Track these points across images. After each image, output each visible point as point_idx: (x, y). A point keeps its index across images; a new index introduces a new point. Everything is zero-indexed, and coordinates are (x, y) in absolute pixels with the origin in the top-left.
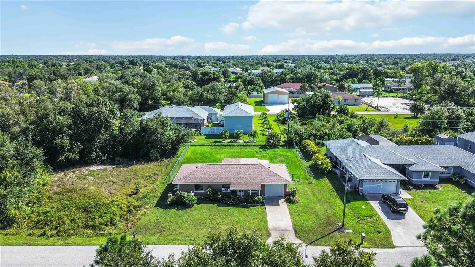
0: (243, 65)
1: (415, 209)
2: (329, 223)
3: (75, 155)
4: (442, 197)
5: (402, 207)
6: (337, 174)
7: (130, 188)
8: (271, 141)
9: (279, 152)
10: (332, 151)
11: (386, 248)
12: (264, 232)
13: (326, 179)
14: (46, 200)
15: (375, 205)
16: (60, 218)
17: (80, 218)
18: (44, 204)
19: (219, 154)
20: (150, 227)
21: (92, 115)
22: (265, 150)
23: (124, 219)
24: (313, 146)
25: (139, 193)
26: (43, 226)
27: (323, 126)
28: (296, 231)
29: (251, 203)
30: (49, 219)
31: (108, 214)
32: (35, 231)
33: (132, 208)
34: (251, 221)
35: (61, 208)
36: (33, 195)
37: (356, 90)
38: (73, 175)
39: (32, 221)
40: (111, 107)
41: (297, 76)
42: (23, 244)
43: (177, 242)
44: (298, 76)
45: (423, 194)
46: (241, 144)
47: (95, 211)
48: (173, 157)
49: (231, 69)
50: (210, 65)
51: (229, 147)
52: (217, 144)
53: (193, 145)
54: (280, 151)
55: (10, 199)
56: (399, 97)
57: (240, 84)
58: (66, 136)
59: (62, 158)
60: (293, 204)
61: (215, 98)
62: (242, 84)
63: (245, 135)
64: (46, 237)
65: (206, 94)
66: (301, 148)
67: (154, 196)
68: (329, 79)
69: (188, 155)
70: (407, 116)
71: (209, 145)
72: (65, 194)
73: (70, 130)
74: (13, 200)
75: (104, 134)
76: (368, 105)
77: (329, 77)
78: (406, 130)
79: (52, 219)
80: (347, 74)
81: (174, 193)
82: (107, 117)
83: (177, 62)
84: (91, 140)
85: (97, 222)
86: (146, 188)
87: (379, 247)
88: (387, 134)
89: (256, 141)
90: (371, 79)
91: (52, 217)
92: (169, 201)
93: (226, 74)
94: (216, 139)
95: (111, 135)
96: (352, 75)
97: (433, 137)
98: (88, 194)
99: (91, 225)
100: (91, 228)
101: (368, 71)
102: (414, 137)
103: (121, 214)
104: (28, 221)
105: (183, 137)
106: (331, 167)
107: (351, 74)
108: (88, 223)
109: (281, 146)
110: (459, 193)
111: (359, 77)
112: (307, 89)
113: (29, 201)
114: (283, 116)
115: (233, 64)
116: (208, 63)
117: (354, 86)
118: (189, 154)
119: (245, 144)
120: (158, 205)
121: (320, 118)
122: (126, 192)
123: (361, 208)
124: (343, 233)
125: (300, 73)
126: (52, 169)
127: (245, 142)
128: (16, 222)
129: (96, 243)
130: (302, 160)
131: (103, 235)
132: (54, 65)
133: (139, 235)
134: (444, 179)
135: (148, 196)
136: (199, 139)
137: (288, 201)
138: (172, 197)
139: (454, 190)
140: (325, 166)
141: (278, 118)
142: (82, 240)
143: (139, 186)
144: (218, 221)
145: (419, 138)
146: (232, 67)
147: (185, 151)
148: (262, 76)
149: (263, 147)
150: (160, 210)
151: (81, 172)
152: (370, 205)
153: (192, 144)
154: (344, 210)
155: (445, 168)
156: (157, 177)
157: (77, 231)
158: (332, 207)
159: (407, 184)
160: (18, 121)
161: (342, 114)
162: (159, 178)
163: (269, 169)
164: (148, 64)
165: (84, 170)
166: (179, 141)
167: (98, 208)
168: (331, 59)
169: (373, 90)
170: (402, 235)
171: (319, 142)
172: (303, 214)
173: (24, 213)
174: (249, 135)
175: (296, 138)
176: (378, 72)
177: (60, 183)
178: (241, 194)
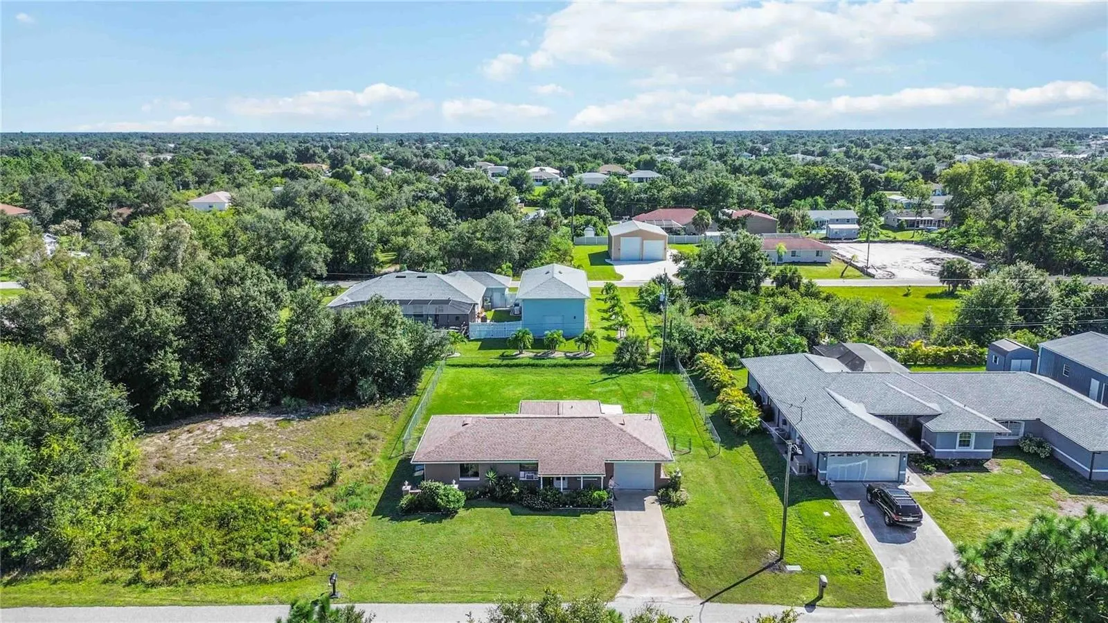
0: (561, 161)
1: (938, 518)
2: (752, 551)
3: (192, 395)
4: (996, 490)
5: (909, 516)
6: (771, 436)
7: (317, 472)
8: (627, 357)
9: (643, 382)
10: (762, 383)
11: (872, 607)
12: (612, 572)
13: (747, 447)
14: (135, 501)
15: (852, 509)
16: (169, 544)
17: (213, 544)
18: (130, 510)
19: (511, 387)
20: (366, 562)
21: (230, 304)
22: (614, 375)
23: (309, 544)
24: (719, 368)
25: (338, 483)
26: (133, 562)
27: (743, 319)
28: (679, 569)
29: (583, 505)
30: (147, 546)
31: (272, 534)
32: (118, 573)
33: (323, 518)
34: (584, 548)
35: (169, 519)
36: (108, 491)
37: (819, 225)
38: (188, 439)
39: (108, 551)
40: (272, 285)
41: (685, 192)
42: (93, 603)
43: (424, 596)
44: (689, 191)
45: (956, 482)
46: (560, 362)
47: (244, 527)
48: (409, 394)
49: (534, 171)
50: (486, 161)
51: (534, 370)
52: (505, 362)
53: (453, 366)
54: (647, 379)
55: (60, 503)
56: (917, 243)
57: (555, 213)
58: (173, 353)
59: (164, 401)
60: (674, 507)
61: (499, 250)
62: (559, 213)
63: (567, 340)
64: (141, 587)
65: (478, 239)
66: (694, 370)
67: (371, 491)
68: (758, 199)
69: (443, 390)
70: (933, 292)
71: (488, 366)
72: (175, 485)
73: (182, 338)
74: (67, 505)
75: (255, 345)
76: (847, 263)
77: (758, 193)
78: (927, 327)
79: (153, 544)
80: (799, 186)
81: (415, 483)
82: (263, 309)
83: (407, 153)
84: (227, 358)
85: (251, 553)
86: (351, 470)
87: (856, 605)
88: (886, 338)
89: (593, 355)
90: (854, 197)
91: (153, 541)
92: (404, 502)
93: (522, 184)
94: (503, 351)
95: (270, 347)
96: (810, 189)
97: (987, 347)
98: (224, 486)
99: (238, 560)
100: (238, 565)
101: (847, 179)
102: (945, 346)
103: (301, 534)
104: (101, 549)
105: (430, 348)
106: (759, 419)
107: (808, 186)
108: (232, 553)
109: (650, 366)
110: (1035, 481)
111: (828, 192)
112: (707, 225)
113: (100, 505)
114: (653, 293)
115: (538, 159)
116: (481, 154)
117: (814, 216)
118: (444, 386)
119: (568, 361)
120: (380, 511)
121: (736, 297)
122: (309, 480)
123: (823, 517)
124: (781, 575)
125: (693, 183)
126: (141, 427)
127: (568, 357)
128: (74, 553)
129: (252, 600)
130: (696, 401)
131: (264, 581)
132: (124, 164)
133: (344, 582)
134: (1005, 447)
135: (358, 491)
136: (464, 351)
137: (665, 501)
138: (411, 493)
139: (1024, 475)
140: (746, 418)
141: (642, 297)
142: (220, 593)
143: (338, 466)
144: (512, 548)
145: (955, 348)
146: (536, 166)
147: (434, 381)
148: (606, 192)
149: (609, 369)
150: (386, 523)
151: (205, 432)
152: (841, 509)
153: (449, 362)
154: (785, 519)
155: (1005, 423)
156: (376, 445)
157: (208, 572)
158: (760, 512)
159: (924, 461)
160: (63, 316)
161: (787, 288)
162: (380, 446)
163: (621, 430)
164: (343, 158)
165: (212, 427)
166: (423, 358)
167: (251, 519)
168: (764, 143)
169: (859, 224)
170: (908, 577)
171: (734, 359)
172: (697, 531)
173: (91, 533)
174: (576, 341)
175: (682, 349)
176: (872, 180)
177: (161, 459)
178: (562, 485)
